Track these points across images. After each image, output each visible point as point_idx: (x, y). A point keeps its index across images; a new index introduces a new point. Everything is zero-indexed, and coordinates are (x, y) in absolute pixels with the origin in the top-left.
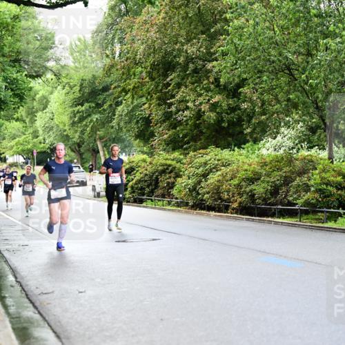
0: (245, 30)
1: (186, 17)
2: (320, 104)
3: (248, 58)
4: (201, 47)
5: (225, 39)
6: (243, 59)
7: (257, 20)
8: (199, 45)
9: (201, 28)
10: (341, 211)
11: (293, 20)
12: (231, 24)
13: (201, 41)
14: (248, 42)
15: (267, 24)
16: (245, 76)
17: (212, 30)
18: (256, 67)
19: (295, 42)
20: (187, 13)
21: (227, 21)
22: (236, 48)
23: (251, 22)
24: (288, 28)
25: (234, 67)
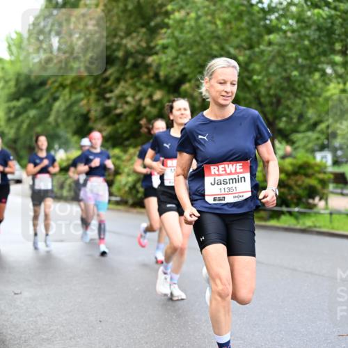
0: (187, 23)
1: (125, 10)
2: (263, 100)
3: (189, 52)
4: (141, 40)
5: (165, 33)
6: (185, 53)
7: (200, 13)
8: (139, 38)
9: (140, 22)
10: (284, 209)
11: (236, 14)
12: (172, 16)
13: (141, 34)
14: (190, 35)
15: (209, 18)
16: (186, 71)
17: (152, 24)
18: (197, 62)
19: (237, 36)
20: (126, 6)
21: (167, 14)
22: (177, 41)
23: (193, 15)
24: (230, 22)
25: (175, 61)
